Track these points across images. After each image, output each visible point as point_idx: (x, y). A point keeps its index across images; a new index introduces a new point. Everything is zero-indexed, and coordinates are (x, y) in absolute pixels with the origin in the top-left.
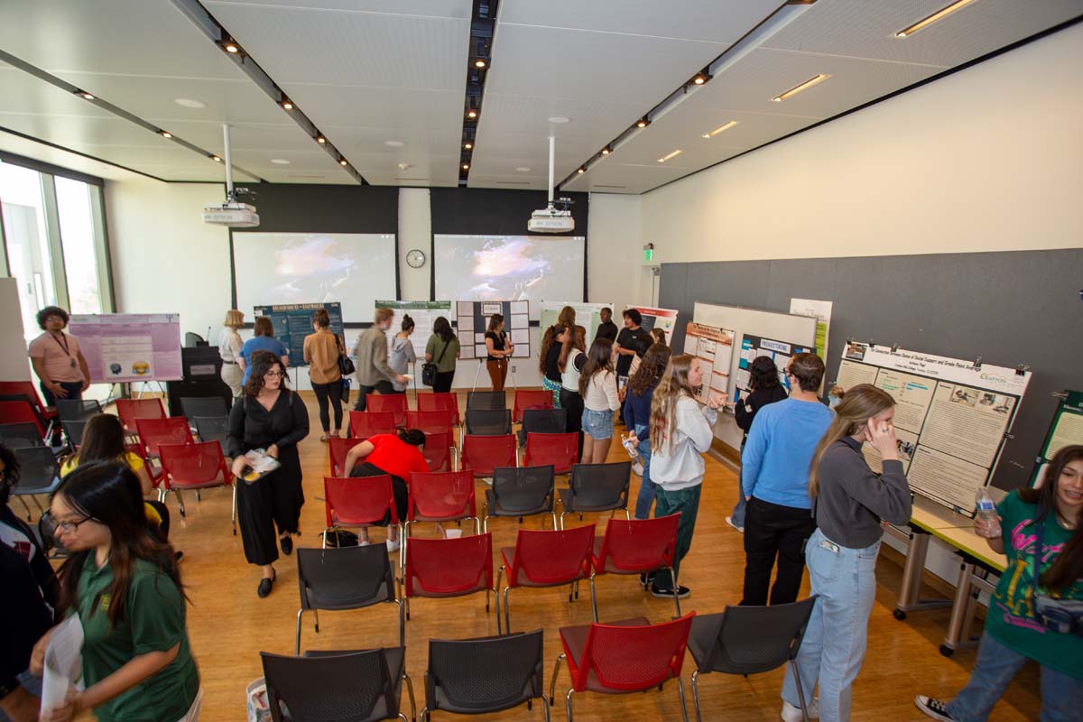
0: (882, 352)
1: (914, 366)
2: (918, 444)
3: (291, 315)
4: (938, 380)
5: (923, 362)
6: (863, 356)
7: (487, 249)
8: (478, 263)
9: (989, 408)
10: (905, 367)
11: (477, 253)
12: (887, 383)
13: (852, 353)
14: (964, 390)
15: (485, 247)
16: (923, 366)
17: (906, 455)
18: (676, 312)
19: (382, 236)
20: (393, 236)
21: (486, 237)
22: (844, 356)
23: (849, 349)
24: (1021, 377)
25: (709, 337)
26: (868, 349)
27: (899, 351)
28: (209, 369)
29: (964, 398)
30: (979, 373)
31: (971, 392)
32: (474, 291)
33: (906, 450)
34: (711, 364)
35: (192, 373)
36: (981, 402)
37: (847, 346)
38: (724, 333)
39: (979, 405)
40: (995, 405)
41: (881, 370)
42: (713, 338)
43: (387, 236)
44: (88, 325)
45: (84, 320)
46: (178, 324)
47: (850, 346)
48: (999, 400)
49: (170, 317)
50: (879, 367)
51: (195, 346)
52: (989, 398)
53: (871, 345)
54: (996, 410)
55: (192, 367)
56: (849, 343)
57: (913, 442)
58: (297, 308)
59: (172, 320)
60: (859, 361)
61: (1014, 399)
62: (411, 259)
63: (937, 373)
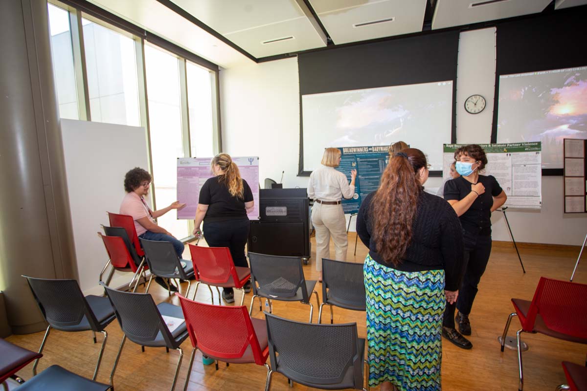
3: (361, 158)
7: (569, 85)
8: (557, 102)
11: (554, 91)
15: (568, 81)
19: (439, 84)
20: (451, 83)
21: (570, 70)
28: (282, 212)
32: (547, 135)
35: (268, 214)
43: (444, 83)
44: (190, 168)
45: (188, 163)
46: (258, 166)
49: (251, 160)
51: (271, 188)
55: (268, 209)
58: (366, 150)
59: (253, 164)
62: (471, 107)
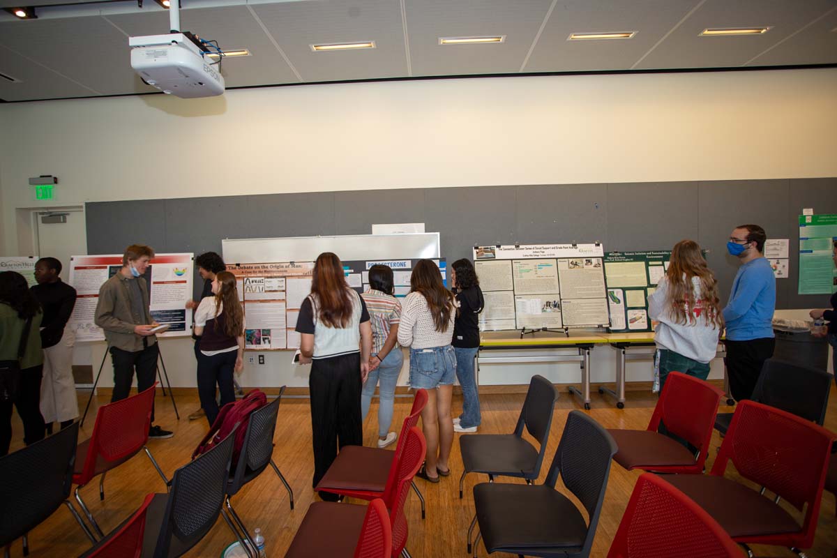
0: (509, 249)
1: (537, 254)
2: (561, 300)
4: (557, 259)
5: (542, 250)
6: (494, 255)
9: (591, 267)
10: (531, 255)
12: (522, 269)
13: (482, 254)
14: (574, 260)
16: (543, 252)
17: (556, 309)
18: (192, 255)
22: (475, 258)
23: (477, 253)
24: (598, 247)
25: (266, 275)
26: (497, 250)
27: (521, 247)
29: (576, 264)
30: (578, 249)
31: (578, 260)
33: (555, 306)
34: (284, 304)
36: (586, 264)
37: (475, 251)
38: (300, 266)
39: (585, 266)
40: (593, 264)
41: (513, 261)
42: (275, 275)
47: (478, 250)
48: (594, 261)
50: (512, 260)
52: (589, 261)
53: (498, 246)
54: (595, 266)
56: (476, 248)
57: (557, 300)
60: (493, 259)
61: (601, 259)
63: (554, 255)
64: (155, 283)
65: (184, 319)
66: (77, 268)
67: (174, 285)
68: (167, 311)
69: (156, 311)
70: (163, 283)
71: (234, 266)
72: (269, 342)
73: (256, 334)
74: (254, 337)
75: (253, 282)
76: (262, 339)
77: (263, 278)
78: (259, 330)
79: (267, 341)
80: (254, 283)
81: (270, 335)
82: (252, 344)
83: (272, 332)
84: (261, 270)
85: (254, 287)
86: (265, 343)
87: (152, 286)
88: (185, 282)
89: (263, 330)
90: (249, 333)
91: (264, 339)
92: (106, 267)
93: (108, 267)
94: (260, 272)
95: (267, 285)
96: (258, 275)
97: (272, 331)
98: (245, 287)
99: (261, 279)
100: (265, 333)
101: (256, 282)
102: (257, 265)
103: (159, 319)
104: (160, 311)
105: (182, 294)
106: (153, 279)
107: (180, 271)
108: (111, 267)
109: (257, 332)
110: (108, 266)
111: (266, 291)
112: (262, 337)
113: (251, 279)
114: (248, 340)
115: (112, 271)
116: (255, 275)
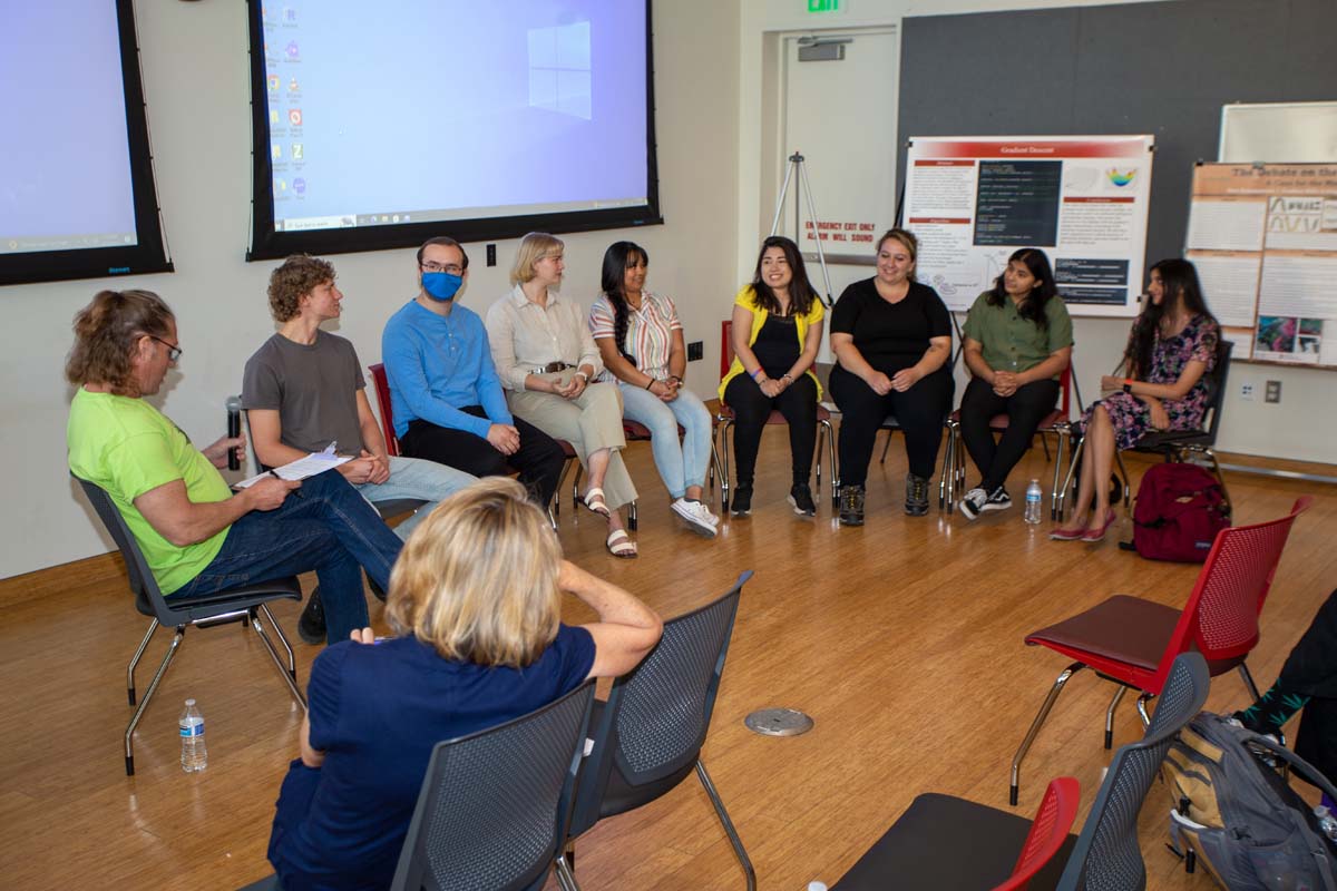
18: (1148, 140)
64: (1068, 200)
65: (1124, 281)
66: (918, 163)
67: (1108, 206)
68: (1090, 262)
69: (1069, 260)
70: (1083, 200)
71: (1248, 168)
72: (1316, 349)
73: (1282, 328)
74: (1279, 334)
75: (1291, 206)
76: (1297, 341)
77: (1320, 199)
78: (1294, 320)
79: (1309, 345)
80: (1295, 210)
81: (1319, 333)
82: (1272, 349)
83: (1327, 328)
84: (1318, 178)
85: (1293, 219)
86: (1304, 349)
87: (1062, 206)
88: (1130, 200)
89: (1305, 320)
90: (1267, 324)
91: (1303, 342)
92: (972, 163)
93: (977, 164)
94: (1313, 184)
95: (1328, 215)
96: (1308, 191)
97: (1326, 324)
98: (1271, 218)
99: (1315, 200)
100: (1309, 327)
101: (1300, 206)
102: (1308, 168)
103: (1073, 277)
104: (1076, 261)
105: (1123, 227)
106: (1064, 192)
107: (1123, 174)
108: (982, 163)
109: (1287, 323)
110: (977, 160)
111: (1323, 231)
112: (1298, 336)
113: (1288, 201)
114: (1262, 340)
115: (985, 171)
116: (1301, 192)
